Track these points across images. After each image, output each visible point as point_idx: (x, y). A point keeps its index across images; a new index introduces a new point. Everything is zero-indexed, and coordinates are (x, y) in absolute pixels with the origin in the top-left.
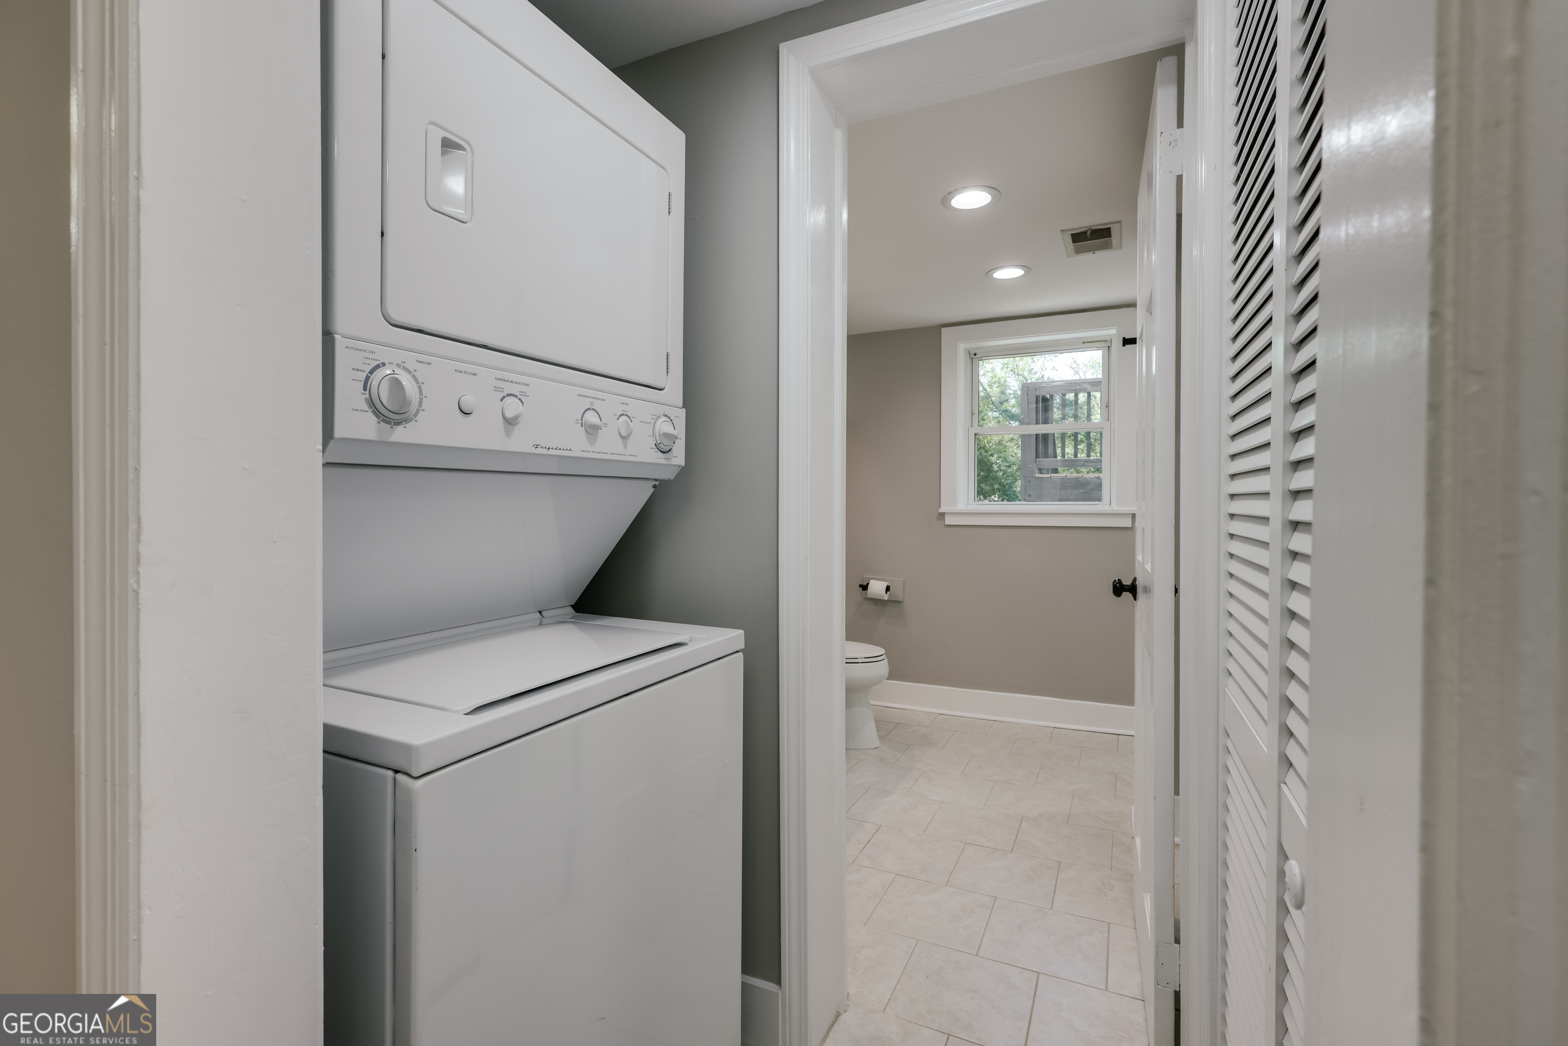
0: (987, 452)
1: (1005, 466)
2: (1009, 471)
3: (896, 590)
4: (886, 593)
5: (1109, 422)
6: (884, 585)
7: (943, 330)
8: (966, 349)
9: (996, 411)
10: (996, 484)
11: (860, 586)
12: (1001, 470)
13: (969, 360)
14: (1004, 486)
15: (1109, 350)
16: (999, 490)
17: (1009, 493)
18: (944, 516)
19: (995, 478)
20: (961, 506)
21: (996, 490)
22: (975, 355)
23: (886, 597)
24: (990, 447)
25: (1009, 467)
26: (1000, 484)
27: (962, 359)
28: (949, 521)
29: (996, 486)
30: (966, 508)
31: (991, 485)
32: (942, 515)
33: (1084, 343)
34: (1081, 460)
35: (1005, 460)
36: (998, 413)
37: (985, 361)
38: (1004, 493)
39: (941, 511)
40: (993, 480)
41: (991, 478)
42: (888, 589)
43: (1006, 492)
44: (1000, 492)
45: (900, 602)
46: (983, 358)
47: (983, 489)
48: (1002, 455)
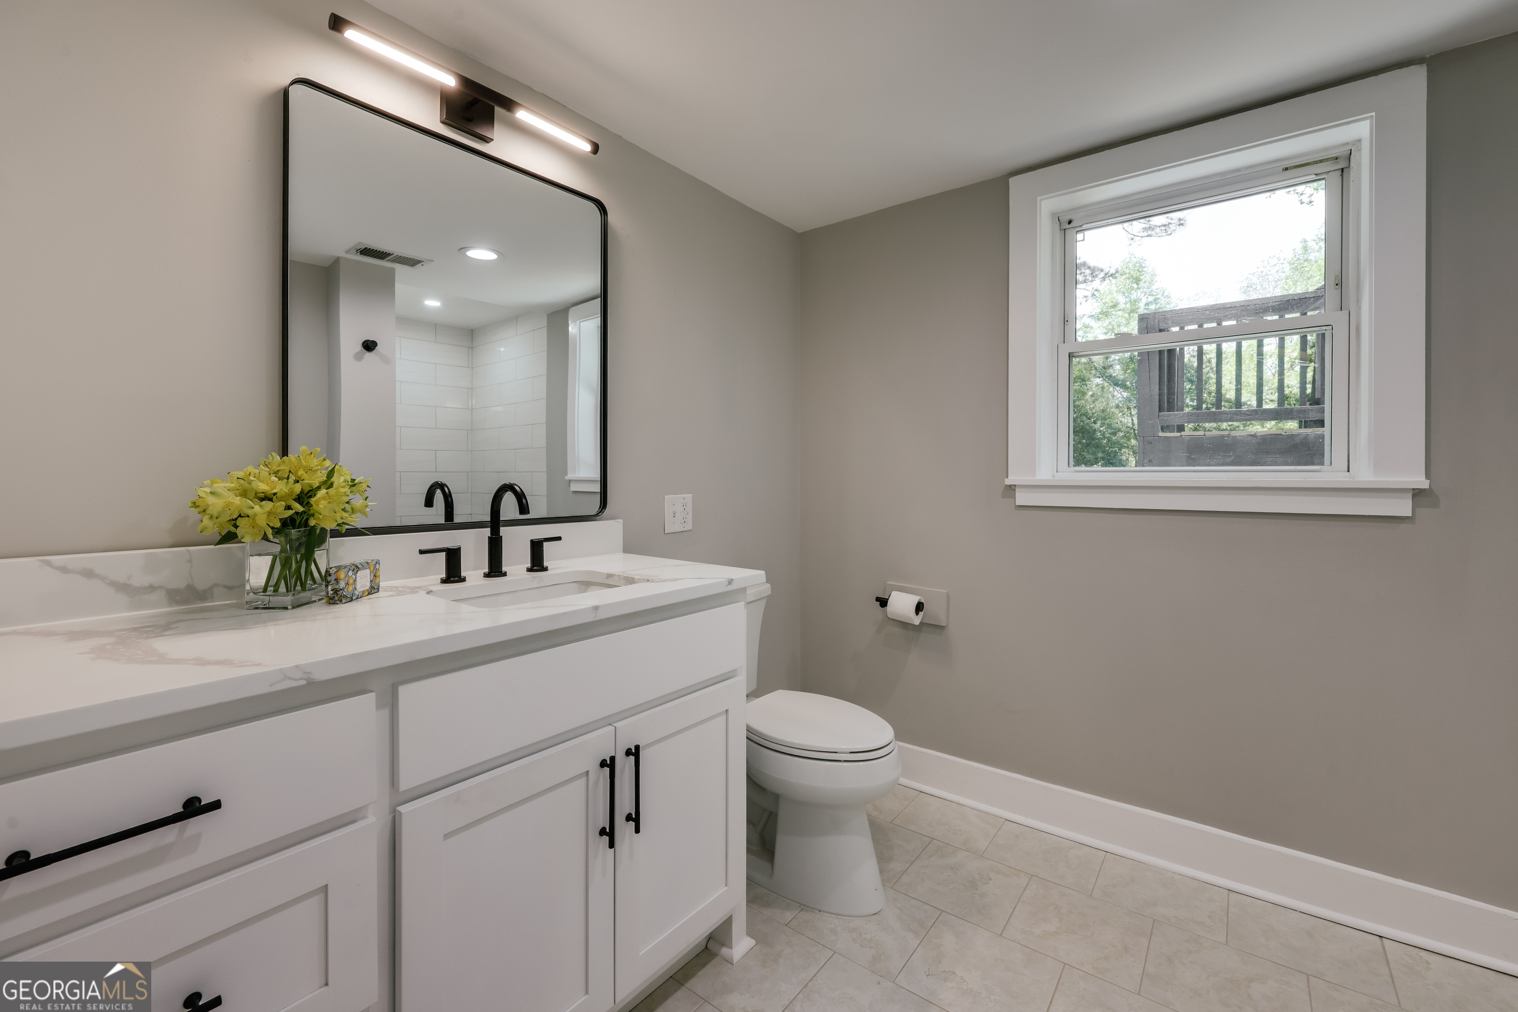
0: (1089, 419)
1: (1110, 434)
2: (1114, 438)
3: (936, 611)
4: (917, 613)
5: (1345, 313)
6: (914, 600)
7: (1012, 181)
8: (1053, 214)
9: (1099, 377)
10: (1098, 453)
11: (878, 599)
12: (1105, 438)
13: (1058, 234)
14: (1108, 454)
15: (1342, 175)
16: (1103, 459)
17: (1114, 461)
18: (1015, 490)
19: (1098, 446)
20: (1044, 473)
21: (1099, 459)
22: (1070, 222)
23: (917, 620)
24: (1093, 414)
25: (1114, 434)
26: (1103, 452)
27: (1045, 229)
28: (1022, 498)
29: (1100, 455)
30: (1054, 477)
31: (1094, 453)
32: (1012, 489)
33: (1286, 169)
34: (1225, 413)
35: (1109, 426)
36: (1101, 379)
37: (1086, 233)
38: (1109, 461)
39: (1008, 482)
40: (1096, 448)
41: (1094, 446)
42: (919, 607)
43: (1111, 461)
44: (1103, 460)
45: (942, 628)
46: (1084, 227)
47: (1085, 457)
48: (1106, 422)
